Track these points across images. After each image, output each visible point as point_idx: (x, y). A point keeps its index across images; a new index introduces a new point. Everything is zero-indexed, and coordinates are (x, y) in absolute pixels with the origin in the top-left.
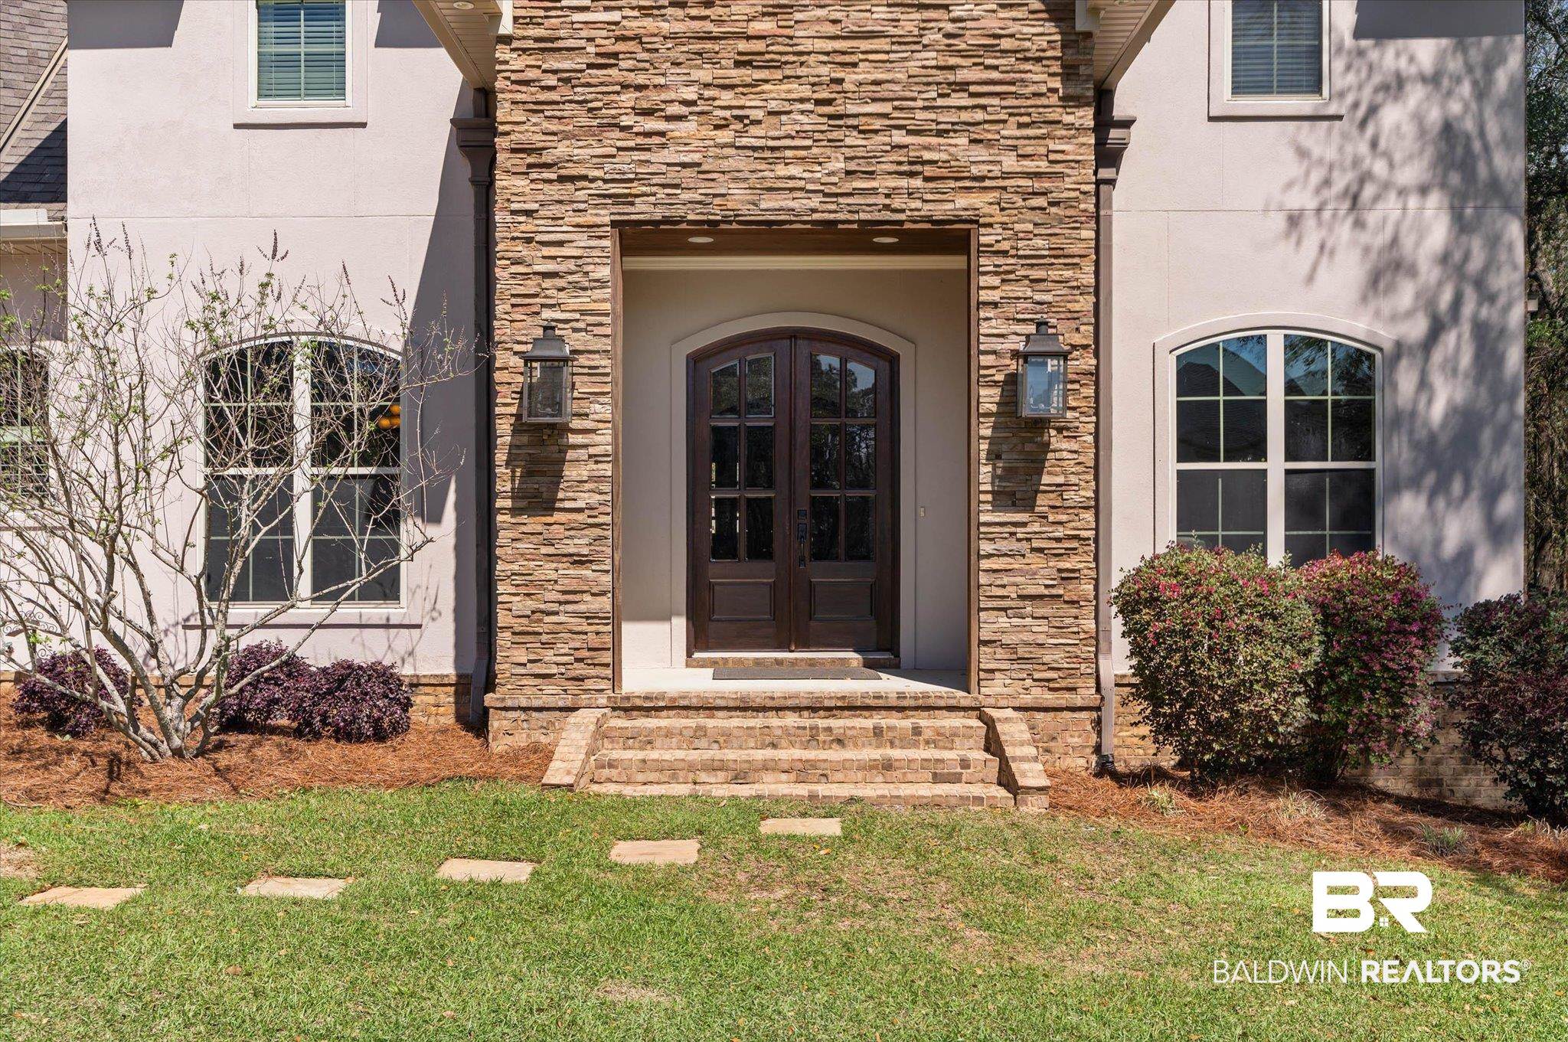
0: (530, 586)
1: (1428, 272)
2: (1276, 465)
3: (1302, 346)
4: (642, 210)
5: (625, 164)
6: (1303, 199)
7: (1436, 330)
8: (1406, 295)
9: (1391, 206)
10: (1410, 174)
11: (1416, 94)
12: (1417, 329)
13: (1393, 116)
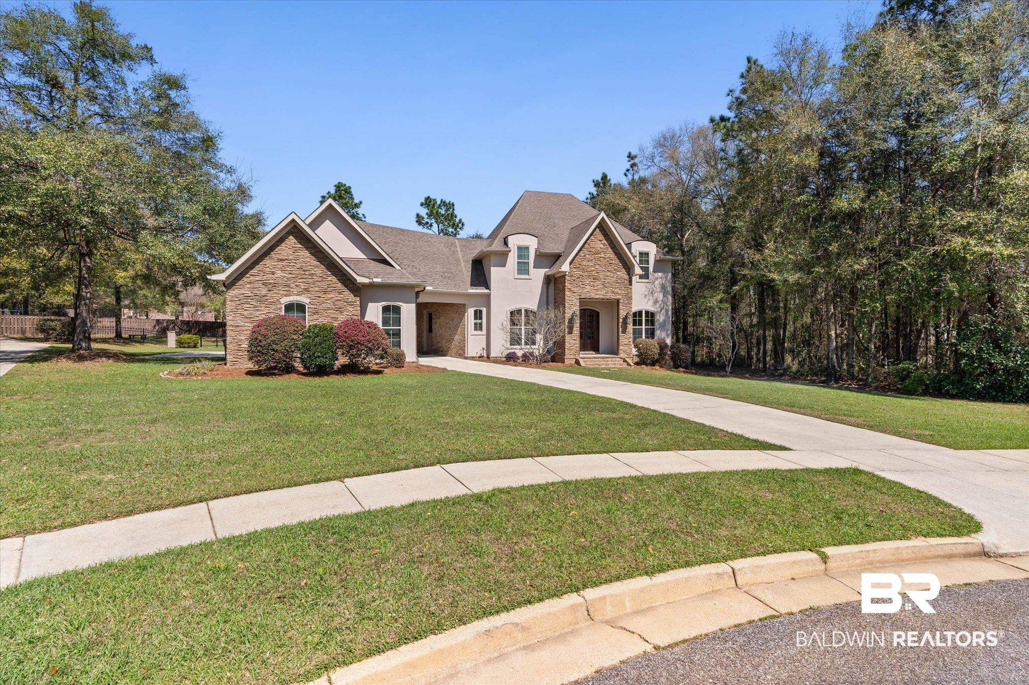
0: (570, 343)
1: (660, 302)
2: (644, 327)
3: (647, 313)
4: (582, 297)
5: (580, 291)
6: (646, 293)
7: (661, 310)
8: (658, 305)
9: (656, 294)
10: (658, 290)
11: (659, 280)
12: (659, 309)
13: (657, 282)
